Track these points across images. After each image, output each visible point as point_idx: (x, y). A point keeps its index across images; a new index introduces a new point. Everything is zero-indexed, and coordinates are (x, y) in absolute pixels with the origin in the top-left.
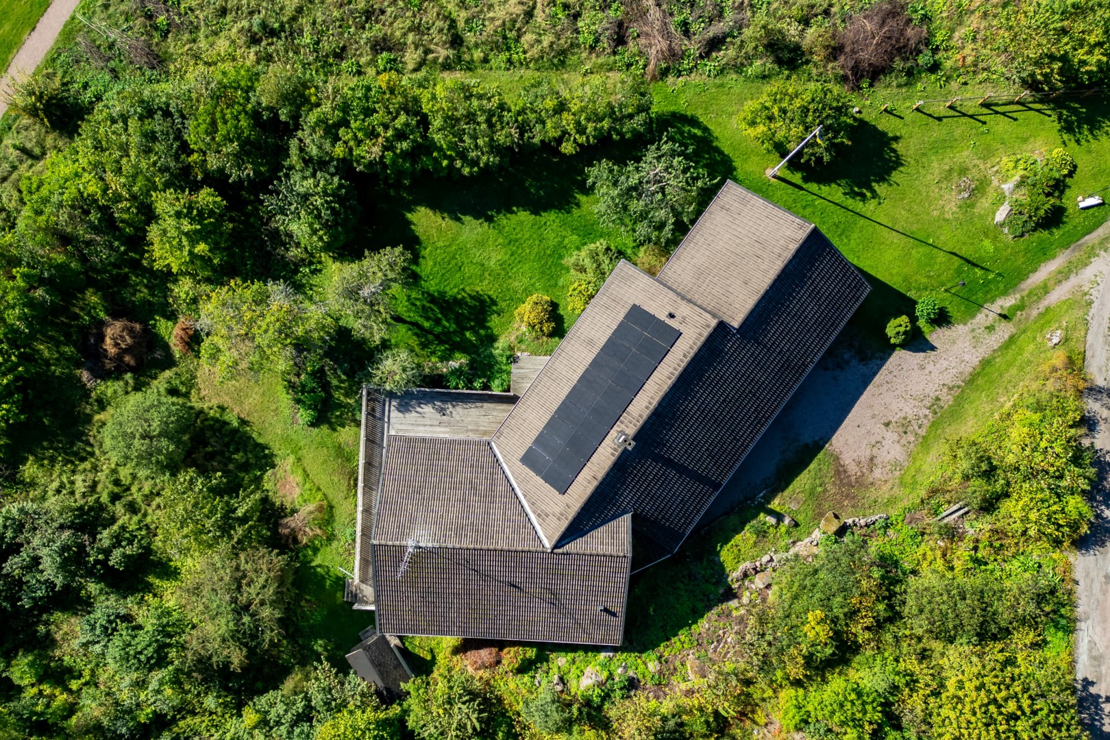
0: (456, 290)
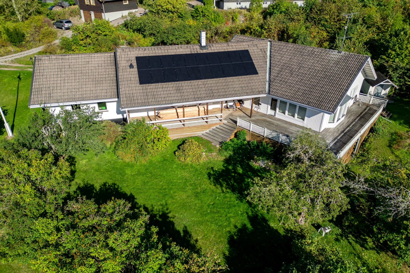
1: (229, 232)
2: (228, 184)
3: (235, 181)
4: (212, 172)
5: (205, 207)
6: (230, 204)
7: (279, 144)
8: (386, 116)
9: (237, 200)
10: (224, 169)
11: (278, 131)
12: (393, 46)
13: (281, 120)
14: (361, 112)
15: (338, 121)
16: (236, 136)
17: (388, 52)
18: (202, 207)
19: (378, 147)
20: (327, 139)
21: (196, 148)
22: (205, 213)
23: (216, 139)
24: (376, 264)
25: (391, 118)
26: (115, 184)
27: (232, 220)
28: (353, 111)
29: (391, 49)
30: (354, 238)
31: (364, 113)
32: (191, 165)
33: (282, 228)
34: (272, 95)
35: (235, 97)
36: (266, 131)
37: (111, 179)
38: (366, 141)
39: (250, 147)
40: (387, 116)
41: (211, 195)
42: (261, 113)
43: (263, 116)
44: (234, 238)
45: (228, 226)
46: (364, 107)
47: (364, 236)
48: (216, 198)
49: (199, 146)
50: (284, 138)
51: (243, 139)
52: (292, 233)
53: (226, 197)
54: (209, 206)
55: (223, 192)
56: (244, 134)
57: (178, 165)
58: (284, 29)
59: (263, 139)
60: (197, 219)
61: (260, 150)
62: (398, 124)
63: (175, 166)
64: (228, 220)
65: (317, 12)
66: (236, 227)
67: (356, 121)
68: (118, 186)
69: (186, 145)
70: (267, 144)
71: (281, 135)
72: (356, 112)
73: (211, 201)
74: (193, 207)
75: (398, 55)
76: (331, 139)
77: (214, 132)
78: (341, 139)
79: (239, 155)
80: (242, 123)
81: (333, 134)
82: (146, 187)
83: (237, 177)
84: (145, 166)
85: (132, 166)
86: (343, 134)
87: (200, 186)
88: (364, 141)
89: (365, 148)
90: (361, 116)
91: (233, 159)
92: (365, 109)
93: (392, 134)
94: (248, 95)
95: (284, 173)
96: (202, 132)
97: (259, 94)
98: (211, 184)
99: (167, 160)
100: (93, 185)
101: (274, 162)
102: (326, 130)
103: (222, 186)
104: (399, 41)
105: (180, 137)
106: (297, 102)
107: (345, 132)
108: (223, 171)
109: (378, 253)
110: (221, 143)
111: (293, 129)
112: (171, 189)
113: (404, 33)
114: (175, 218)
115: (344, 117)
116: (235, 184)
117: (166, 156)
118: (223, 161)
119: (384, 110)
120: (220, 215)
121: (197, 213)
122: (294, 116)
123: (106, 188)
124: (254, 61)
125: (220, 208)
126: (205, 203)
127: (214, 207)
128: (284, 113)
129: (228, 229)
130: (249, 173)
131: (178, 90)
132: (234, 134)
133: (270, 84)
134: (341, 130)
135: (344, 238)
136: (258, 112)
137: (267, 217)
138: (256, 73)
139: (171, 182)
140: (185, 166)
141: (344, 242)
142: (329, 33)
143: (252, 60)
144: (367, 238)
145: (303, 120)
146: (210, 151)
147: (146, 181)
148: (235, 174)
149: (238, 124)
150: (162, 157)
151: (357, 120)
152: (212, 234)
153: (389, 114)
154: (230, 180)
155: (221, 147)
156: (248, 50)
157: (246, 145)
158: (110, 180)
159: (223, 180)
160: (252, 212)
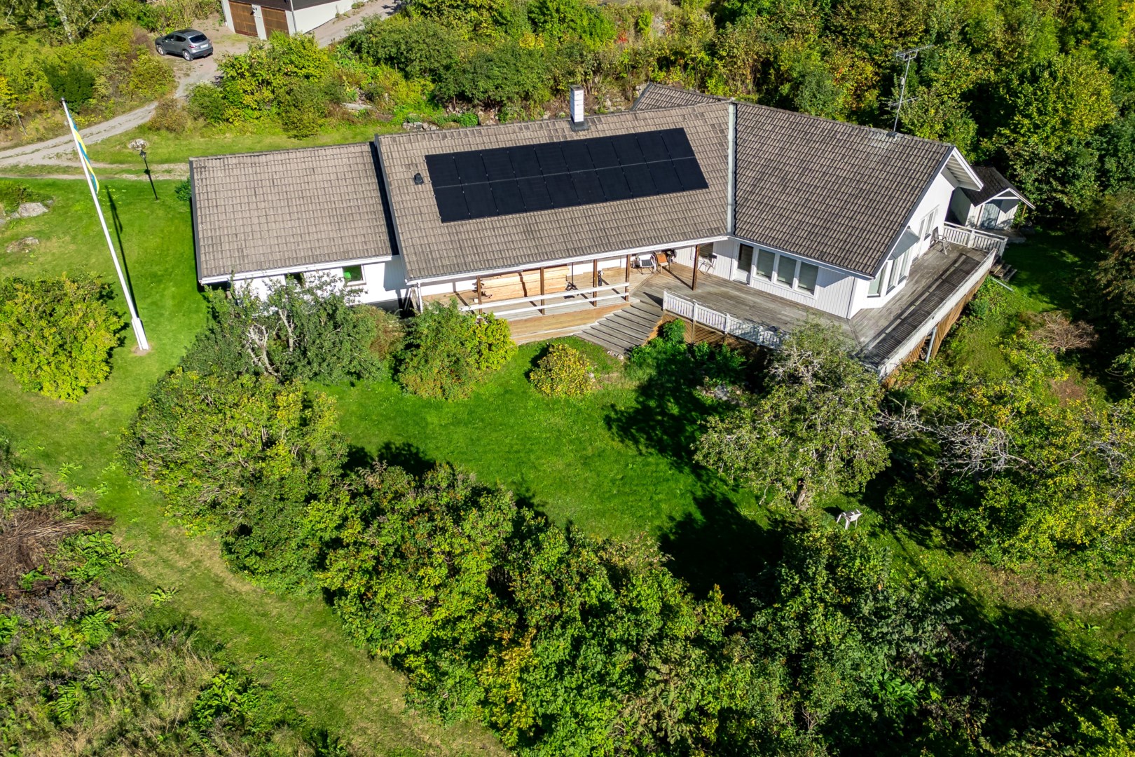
0: (650, 459)
1: (660, 528)
2: (649, 438)
3: (665, 432)
4: (613, 415)
5: (607, 484)
6: (656, 478)
7: (758, 348)
8: (1001, 275)
9: (670, 469)
10: (639, 407)
11: (756, 319)
12: (1026, 105)
13: (762, 292)
14: (944, 268)
15: (888, 292)
16: (661, 332)
17: (1013, 119)
18: (599, 485)
19: (978, 347)
20: (863, 335)
21: (575, 363)
22: (607, 495)
23: (615, 340)
24: (944, 573)
25: (1011, 282)
26: (410, 446)
27: (663, 506)
28: (925, 267)
29: (1020, 112)
30: (905, 531)
31: (951, 270)
32: (567, 401)
33: (765, 518)
34: (740, 237)
35: (657, 244)
36: (728, 321)
37: (399, 435)
38: (952, 334)
39: (694, 356)
40: (1005, 275)
41: (616, 461)
42: (715, 277)
43: (722, 286)
44: (669, 538)
45: (657, 518)
46: (954, 256)
47: (926, 525)
48: (627, 465)
49: (580, 359)
50: (769, 334)
51: (678, 339)
52: (784, 527)
53: (648, 464)
54: (613, 481)
55: (641, 454)
56: (679, 328)
57: (537, 401)
58: (768, 59)
59: (723, 339)
60: (593, 507)
61: (717, 363)
62: (1025, 295)
63: (531, 404)
64: (656, 505)
65: (849, 13)
66: (671, 518)
67: (931, 290)
68: (418, 448)
69: (553, 358)
70: (732, 350)
71: (762, 328)
72: (934, 268)
73: (617, 473)
74: (581, 486)
75: (1037, 127)
76: (872, 333)
77: (612, 325)
78: (894, 334)
79: (671, 375)
80: (674, 303)
81: (877, 322)
82: (477, 449)
83: (668, 422)
84: (465, 405)
85: (438, 407)
86: (899, 321)
87: (591, 444)
88: (948, 335)
89: (949, 351)
90: (944, 277)
91: (657, 384)
92: (955, 262)
93: (1010, 318)
94: (687, 239)
95: (766, 404)
96: (583, 327)
97: (712, 235)
98: (613, 440)
99: (511, 392)
100: (363, 449)
101: (747, 388)
102: (863, 314)
103: (636, 442)
104: (1039, 93)
105: (533, 340)
106: (796, 253)
107: (903, 317)
108: (637, 411)
109: (950, 554)
110: (629, 351)
111: (788, 313)
112: (531, 451)
113: (1051, 74)
114: (548, 506)
115: (904, 282)
116: (665, 437)
117: (507, 382)
118: (636, 391)
119: (998, 261)
120: (638, 498)
121: (591, 495)
122: (791, 284)
123: (391, 453)
124: (697, 156)
125: (637, 485)
126: (606, 477)
127: (624, 485)
128: (769, 277)
129: (657, 523)
130: (693, 413)
131: (529, 232)
132: (656, 328)
133: (735, 212)
134: (896, 312)
135: (886, 531)
136: (709, 276)
137: (734, 497)
138: (703, 185)
139: (529, 439)
140: (554, 404)
141: (886, 538)
142: (880, 66)
143: (692, 153)
144: (932, 528)
145: (812, 291)
146: (605, 368)
147: (474, 437)
148: (663, 417)
149: (665, 306)
150: (501, 385)
151: (934, 287)
152: (626, 532)
153: (1010, 271)
154: (654, 430)
155: (630, 359)
156: (682, 129)
157: (685, 353)
158: (398, 438)
159: (638, 430)
160: (704, 490)
